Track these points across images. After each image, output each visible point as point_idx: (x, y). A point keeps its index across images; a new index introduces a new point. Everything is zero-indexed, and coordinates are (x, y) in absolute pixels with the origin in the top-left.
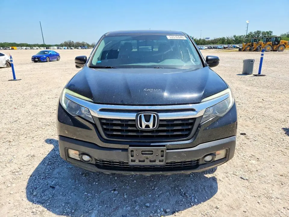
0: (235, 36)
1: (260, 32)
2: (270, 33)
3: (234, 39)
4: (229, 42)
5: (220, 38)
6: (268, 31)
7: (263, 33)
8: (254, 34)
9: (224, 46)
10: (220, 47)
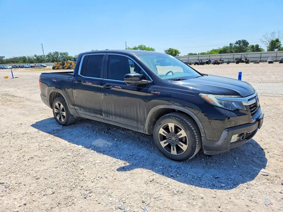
0: (35, 56)
1: (58, 53)
2: (66, 54)
3: (35, 58)
4: (31, 61)
5: (20, 57)
6: (65, 52)
7: (61, 54)
8: (53, 54)
9: (31, 65)
10: (27, 67)
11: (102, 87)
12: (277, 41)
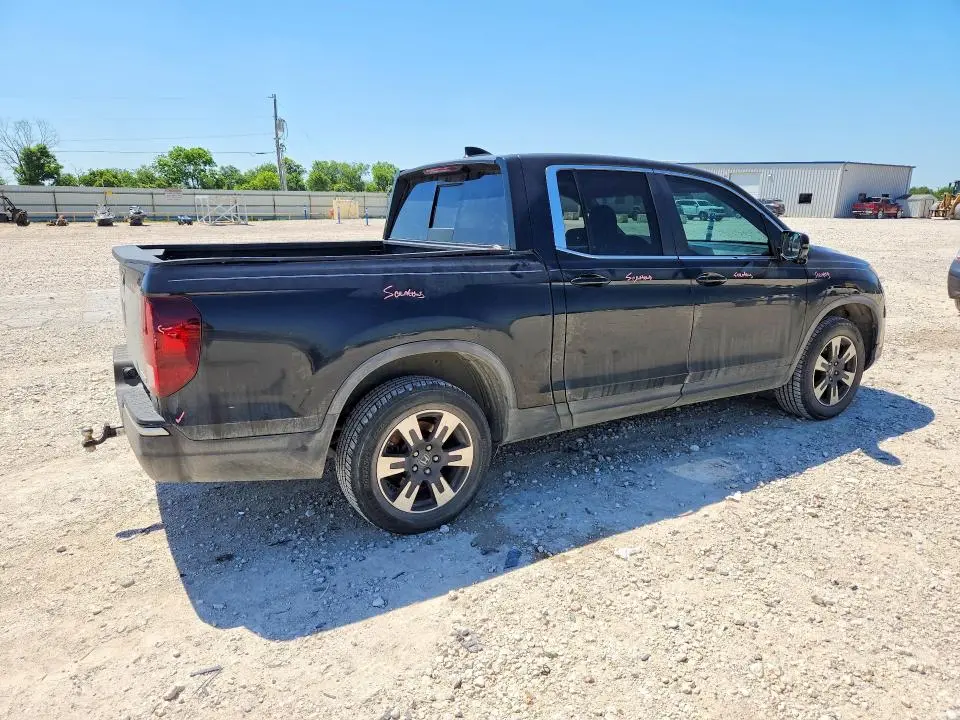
11: (694, 282)
12: (43, 152)
